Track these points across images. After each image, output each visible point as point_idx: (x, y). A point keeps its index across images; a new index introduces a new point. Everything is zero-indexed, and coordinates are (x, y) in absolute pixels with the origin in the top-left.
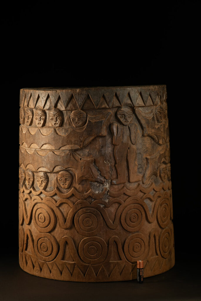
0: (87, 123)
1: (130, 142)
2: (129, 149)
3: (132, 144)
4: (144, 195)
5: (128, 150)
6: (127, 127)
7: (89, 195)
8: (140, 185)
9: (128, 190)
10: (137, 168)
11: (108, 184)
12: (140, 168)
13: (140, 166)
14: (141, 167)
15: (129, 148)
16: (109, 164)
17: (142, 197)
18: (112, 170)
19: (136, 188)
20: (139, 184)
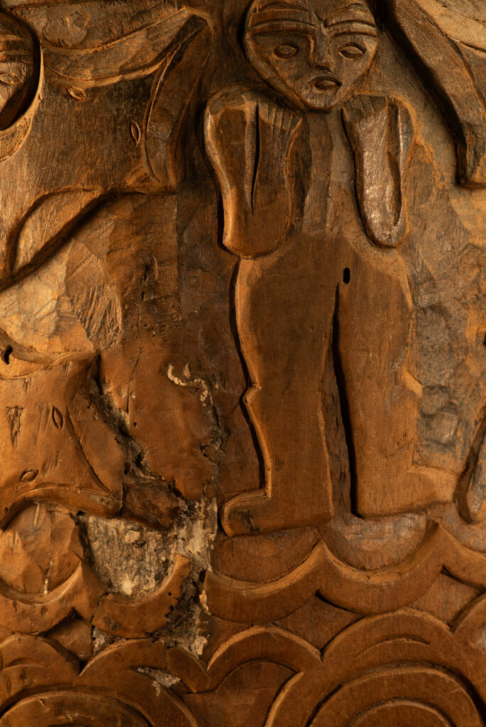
0: (36, 103)
1: (352, 233)
2: (347, 278)
3: (375, 242)
4: (473, 601)
5: (344, 289)
6: (333, 121)
7: (69, 606)
8: (443, 531)
9: (345, 571)
10: (415, 414)
11: (198, 530)
12: (442, 409)
13: (439, 400)
14: (450, 407)
15: (347, 272)
16: (198, 390)
17: (460, 615)
18: (228, 431)
19: (411, 557)
20: (436, 525)
